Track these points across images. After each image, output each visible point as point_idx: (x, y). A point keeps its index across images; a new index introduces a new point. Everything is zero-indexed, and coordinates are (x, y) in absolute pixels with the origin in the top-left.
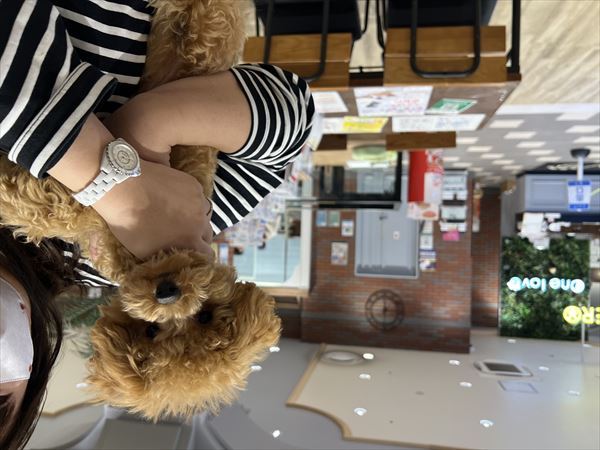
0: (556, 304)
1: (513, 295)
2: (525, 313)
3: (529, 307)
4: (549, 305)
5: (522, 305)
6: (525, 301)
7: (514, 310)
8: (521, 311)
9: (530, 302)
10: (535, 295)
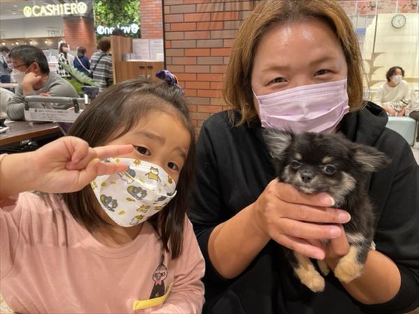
0: (111, 16)
1: (135, 20)
2: (128, 7)
3: (126, 12)
4: (115, 15)
5: (130, 13)
6: (128, 16)
7: (133, 8)
8: (130, 8)
9: (125, 16)
10: (123, 21)
